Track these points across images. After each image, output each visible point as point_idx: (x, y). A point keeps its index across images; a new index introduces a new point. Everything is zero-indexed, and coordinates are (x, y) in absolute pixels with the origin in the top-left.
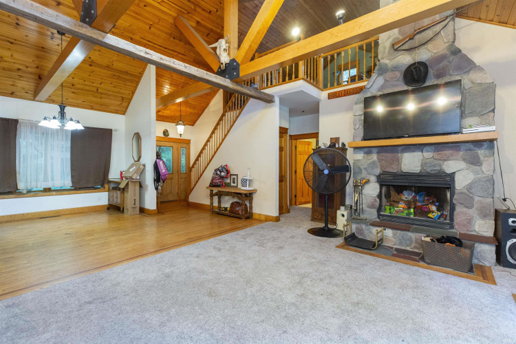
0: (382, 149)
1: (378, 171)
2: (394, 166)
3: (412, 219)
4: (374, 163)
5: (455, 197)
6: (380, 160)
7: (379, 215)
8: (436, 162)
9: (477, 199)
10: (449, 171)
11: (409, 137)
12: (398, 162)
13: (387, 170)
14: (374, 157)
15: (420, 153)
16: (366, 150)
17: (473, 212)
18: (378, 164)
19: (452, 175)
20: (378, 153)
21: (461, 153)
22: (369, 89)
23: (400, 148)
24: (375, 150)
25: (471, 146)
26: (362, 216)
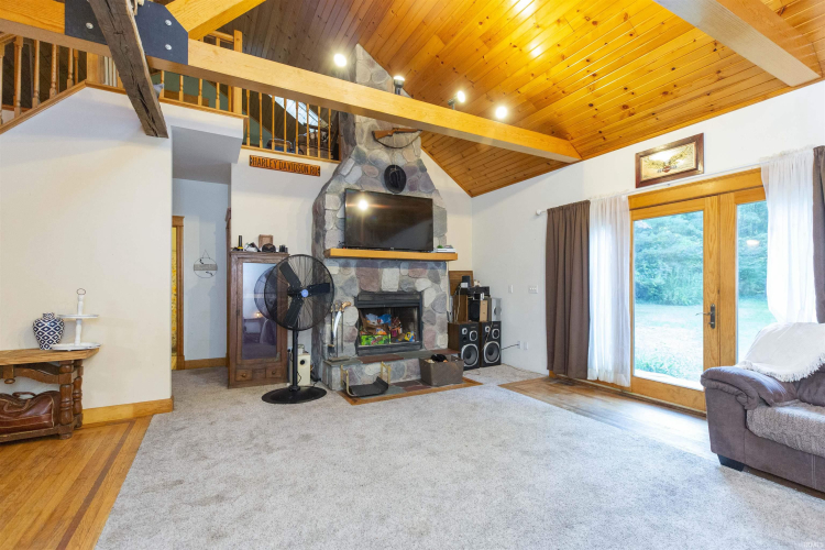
0: (362, 261)
1: (356, 291)
2: (374, 284)
3: (391, 346)
4: (352, 279)
5: (424, 315)
6: (359, 276)
7: (357, 349)
8: (411, 279)
9: (437, 315)
10: (419, 290)
11: (396, 249)
12: (377, 277)
13: (367, 289)
14: (352, 272)
15: (397, 270)
16: (342, 261)
17: (436, 328)
18: (357, 282)
19: (421, 294)
20: (357, 266)
21: (427, 271)
22: (345, 177)
23: (379, 262)
24: (353, 262)
25: (433, 264)
26: (341, 355)
